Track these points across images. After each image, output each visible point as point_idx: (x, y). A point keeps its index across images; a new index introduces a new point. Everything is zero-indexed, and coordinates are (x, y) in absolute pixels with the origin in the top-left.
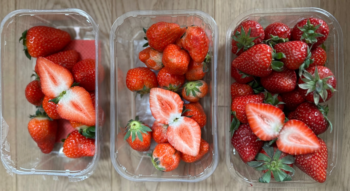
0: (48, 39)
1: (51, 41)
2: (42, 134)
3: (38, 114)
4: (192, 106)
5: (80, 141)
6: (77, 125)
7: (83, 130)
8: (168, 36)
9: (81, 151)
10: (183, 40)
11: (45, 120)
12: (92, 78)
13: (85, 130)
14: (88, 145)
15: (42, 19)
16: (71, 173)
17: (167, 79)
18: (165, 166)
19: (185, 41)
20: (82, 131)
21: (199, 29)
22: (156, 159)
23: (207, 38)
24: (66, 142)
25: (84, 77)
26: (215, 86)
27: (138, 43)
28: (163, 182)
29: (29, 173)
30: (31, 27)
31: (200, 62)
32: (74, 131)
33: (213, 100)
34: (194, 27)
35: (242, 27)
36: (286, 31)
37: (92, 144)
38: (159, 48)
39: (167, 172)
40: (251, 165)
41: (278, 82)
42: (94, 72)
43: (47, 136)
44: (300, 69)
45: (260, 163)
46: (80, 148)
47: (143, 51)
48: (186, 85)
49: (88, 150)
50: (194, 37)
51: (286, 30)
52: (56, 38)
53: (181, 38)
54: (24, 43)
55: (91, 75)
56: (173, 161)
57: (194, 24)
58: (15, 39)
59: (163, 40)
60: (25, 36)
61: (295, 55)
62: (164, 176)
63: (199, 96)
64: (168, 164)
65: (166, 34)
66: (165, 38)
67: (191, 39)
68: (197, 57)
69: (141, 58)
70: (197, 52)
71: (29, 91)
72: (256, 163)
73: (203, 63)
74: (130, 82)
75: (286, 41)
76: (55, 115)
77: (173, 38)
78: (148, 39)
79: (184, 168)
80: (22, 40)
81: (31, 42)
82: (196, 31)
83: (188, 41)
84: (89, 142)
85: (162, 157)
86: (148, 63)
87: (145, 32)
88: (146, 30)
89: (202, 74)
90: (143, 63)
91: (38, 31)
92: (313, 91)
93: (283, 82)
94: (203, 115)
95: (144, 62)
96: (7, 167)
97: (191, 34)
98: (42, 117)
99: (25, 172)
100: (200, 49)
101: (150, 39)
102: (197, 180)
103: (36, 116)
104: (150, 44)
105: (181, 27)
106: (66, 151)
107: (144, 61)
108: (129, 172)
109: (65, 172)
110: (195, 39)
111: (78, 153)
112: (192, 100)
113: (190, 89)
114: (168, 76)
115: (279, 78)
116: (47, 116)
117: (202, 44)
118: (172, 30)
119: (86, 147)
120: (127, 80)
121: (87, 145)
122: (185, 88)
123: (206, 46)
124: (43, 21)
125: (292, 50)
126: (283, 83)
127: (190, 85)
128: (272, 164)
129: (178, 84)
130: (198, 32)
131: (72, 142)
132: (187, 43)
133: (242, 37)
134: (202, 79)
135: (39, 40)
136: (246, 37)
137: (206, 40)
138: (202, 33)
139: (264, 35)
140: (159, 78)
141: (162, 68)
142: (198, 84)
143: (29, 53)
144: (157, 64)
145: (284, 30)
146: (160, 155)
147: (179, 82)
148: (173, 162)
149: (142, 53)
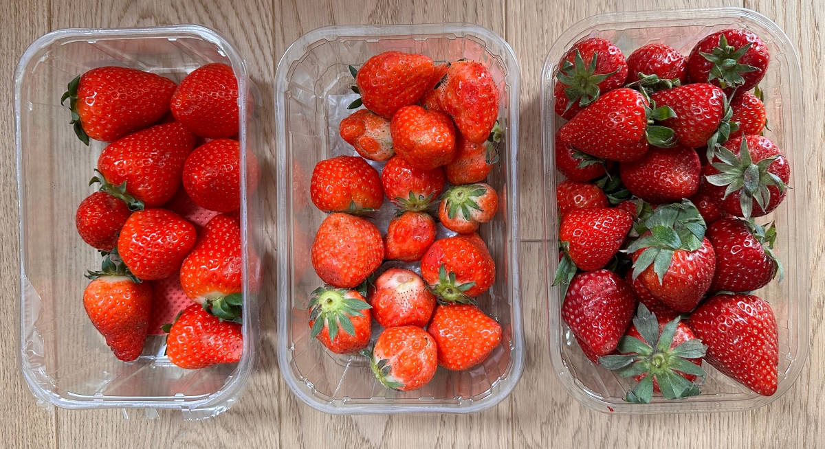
0: (128, 97)
1: (135, 102)
2: (117, 315)
3: (108, 269)
4: (462, 240)
5: (205, 328)
6: (200, 291)
7: (214, 303)
8: (407, 83)
9: (210, 350)
10: (442, 91)
11: (124, 282)
12: (231, 181)
13: (217, 303)
14: (225, 336)
15: (112, 50)
16: (186, 400)
17: (404, 181)
18: (403, 377)
19: (446, 94)
20: (212, 305)
21: (477, 68)
22: (382, 363)
23: (496, 87)
24: (173, 331)
25: (213, 178)
26: (514, 194)
27: (338, 100)
28: (398, 413)
29: (89, 404)
30: (88, 69)
31: (478, 143)
32: (192, 307)
33: (509, 227)
34: (465, 62)
35: (577, 52)
36: (673, 63)
37: (233, 334)
38: (386, 111)
39: (408, 392)
40: (608, 364)
41: (658, 178)
42: (237, 167)
43: (129, 318)
44: (711, 146)
45: (628, 359)
46: (206, 345)
47: (349, 117)
48: (448, 195)
49: (225, 349)
50: (466, 84)
51: (672, 60)
52: (146, 94)
53: (436, 87)
54: (73, 108)
55: (229, 174)
56: (420, 365)
57: (465, 56)
58: (50, 100)
59: (394, 92)
60: (76, 90)
61: (698, 116)
62: (401, 401)
63: (477, 218)
64: (410, 373)
65: (402, 79)
66: (401, 87)
67: (460, 89)
68: (472, 129)
69: (346, 134)
70: (472, 119)
71: (87, 216)
72: (619, 360)
73: (486, 143)
74: (319, 191)
75: (674, 86)
76: (147, 271)
77: (418, 87)
78: (362, 90)
79: (447, 382)
80: (68, 99)
81: (90, 103)
82: (471, 71)
83: (452, 93)
84: (226, 330)
85: (394, 357)
86: (362, 146)
87: (355, 76)
88: (356, 70)
89: (485, 168)
90: (349, 145)
91: (104, 79)
92: (739, 190)
93: (670, 178)
94: (487, 262)
95: (352, 144)
96: (38, 391)
97: (459, 78)
98: (116, 275)
99: (80, 402)
100: (480, 111)
101: (367, 89)
102: (476, 407)
103: (103, 273)
104: (366, 102)
105: (436, 65)
106: (174, 353)
107: (351, 140)
108: (319, 394)
109: (173, 400)
110: (469, 88)
111: (203, 356)
112: (462, 227)
113: (458, 202)
114: (405, 173)
115: (661, 170)
116: (129, 273)
117: (485, 100)
118: (414, 69)
119: (220, 342)
120: (313, 187)
121: (221, 337)
122: (446, 201)
123: (493, 105)
124: (114, 56)
125: (688, 105)
126: (671, 180)
127: (457, 194)
128: (655, 359)
129: (429, 192)
130: (474, 73)
131: (188, 332)
132: (450, 97)
133: (578, 74)
134: (485, 181)
135: (108, 99)
136: (585, 75)
137: (494, 91)
138: (483, 75)
139: (627, 70)
140: (385, 180)
141: (392, 157)
142: (474, 192)
143: (85, 129)
144: (382, 147)
145: (670, 61)
146: (391, 353)
147: (431, 188)
148: (421, 369)
149: (347, 122)
